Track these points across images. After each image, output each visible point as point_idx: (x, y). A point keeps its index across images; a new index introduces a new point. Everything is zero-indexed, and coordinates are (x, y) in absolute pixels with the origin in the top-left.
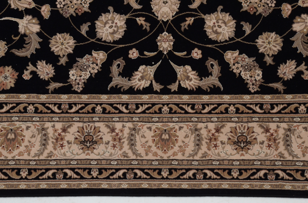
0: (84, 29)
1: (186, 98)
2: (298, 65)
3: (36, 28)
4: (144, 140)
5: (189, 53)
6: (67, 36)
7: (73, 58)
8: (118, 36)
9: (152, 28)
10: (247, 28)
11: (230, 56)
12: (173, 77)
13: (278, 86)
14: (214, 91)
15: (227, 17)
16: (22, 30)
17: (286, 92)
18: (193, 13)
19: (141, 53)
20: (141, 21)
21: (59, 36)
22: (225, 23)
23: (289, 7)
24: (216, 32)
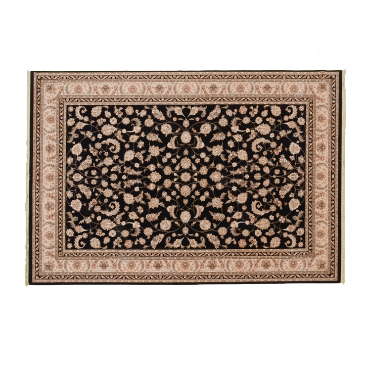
0: (156, 226)
1: (193, 251)
2: (232, 239)
3: (139, 226)
4: (178, 266)
5: (194, 235)
6: (150, 228)
7: (152, 237)
8: (168, 228)
9: (181, 225)
10: (215, 226)
11: (209, 236)
12: (188, 243)
13: (225, 246)
14: (203, 248)
15: (208, 221)
16: (134, 227)
17: (228, 248)
18: (195, 220)
19: (177, 235)
20: (176, 223)
21: (147, 228)
22: (207, 223)
23: (229, 218)
24: (204, 227)
